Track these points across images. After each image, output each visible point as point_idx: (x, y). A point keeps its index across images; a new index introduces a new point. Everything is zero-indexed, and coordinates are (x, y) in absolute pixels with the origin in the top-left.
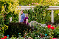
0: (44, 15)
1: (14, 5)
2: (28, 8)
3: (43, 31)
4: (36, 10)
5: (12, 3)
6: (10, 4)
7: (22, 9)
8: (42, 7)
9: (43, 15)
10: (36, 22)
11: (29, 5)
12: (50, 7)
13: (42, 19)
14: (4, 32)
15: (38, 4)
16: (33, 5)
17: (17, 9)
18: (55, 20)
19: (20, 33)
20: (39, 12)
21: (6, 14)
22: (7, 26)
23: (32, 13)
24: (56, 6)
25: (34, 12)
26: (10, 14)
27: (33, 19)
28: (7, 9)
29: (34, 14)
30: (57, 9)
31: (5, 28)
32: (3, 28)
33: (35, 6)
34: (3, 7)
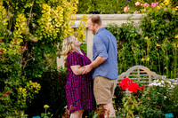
4: (148, 29)
8: (169, 16)
9: (174, 44)
10: (146, 69)
11: (125, 9)
13: (171, 60)
14: (24, 105)
19: (46, 106)
20: (160, 34)
23: (131, 38)
25: (139, 36)
27: (136, 60)
29: (140, 43)
32: (22, 91)
33: (145, 15)
34: (21, 17)
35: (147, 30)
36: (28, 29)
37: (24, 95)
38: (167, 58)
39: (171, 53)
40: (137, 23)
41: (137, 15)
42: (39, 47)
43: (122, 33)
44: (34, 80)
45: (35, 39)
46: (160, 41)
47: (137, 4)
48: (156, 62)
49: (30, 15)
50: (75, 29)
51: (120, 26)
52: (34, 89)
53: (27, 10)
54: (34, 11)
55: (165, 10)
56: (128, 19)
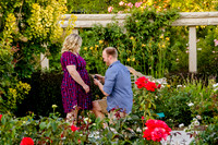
0: (163, 45)
1: (48, 12)
4: (133, 29)
9: (159, 44)
10: (131, 70)
13: (156, 60)
19: (54, 106)
20: (145, 35)
22: (27, 86)
23: (117, 38)
25: (124, 36)
27: (122, 60)
29: (125, 43)
31: (18, 92)
32: (13, 91)
33: (130, 15)
34: (11, 17)
35: (132, 31)
36: (18, 29)
37: (15, 96)
38: (152, 58)
39: (156, 53)
40: (122, 23)
41: (121, 15)
43: (107, 33)
44: (24, 80)
45: (25, 39)
46: (145, 41)
47: (121, 4)
48: (141, 62)
49: (19, 15)
50: (64, 29)
51: (105, 26)
52: (24, 90)
53: (17, 10)
54: (23, 11)
55: (150, 9)
56: (113, 19)
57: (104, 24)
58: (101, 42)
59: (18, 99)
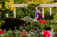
1: (10, 3)
2: (22, 5)
3: (35, 25)
5: (8, 2)
6: (6, 2)
7: (17, 6)
8: (34, 5)
10: (29, 17)
11: (23, 3)
12: (41, 5)
15: (30, 3)
16: (26, 3)
17: (12, 6)
18: (45, 16)
20: (32, 9)
21: (3, 11)
22: (4, 22)
23: (25, 10)
24: (46, 4)
25: (27, 9)
26: (6, 11)
27: (27, 15)
28: (4, 6)
29: (27, 11)
30: (47, 6)
31: (2, 23)
32: (0, 23)
35: (29, 8)
39: (35, 13)
40: (26, 6)
42: (4, 12)
43: (23, 9)
44: (3, 20)
46: (32, 10)
47: (26, 2)
48: (31, 15)
51: (22, 7)
52: (3, 22)
53: (1, 3)
54: (3, 3)
56: (24, 5)
57: (22, 6)
58: (21, 11)
59: (2, 25)
